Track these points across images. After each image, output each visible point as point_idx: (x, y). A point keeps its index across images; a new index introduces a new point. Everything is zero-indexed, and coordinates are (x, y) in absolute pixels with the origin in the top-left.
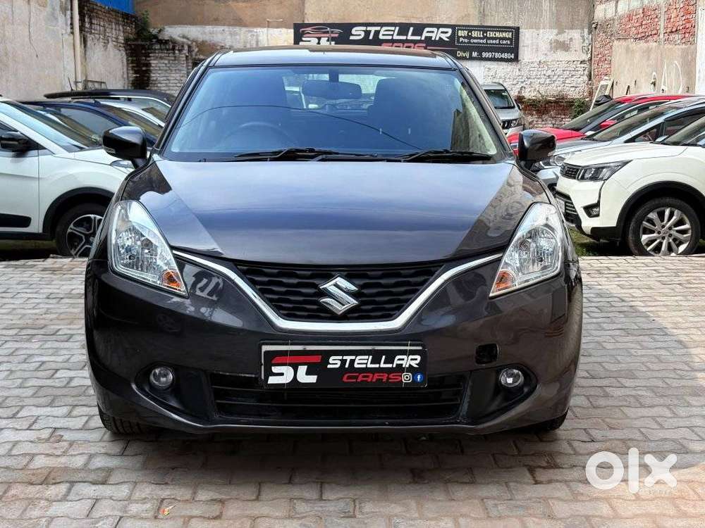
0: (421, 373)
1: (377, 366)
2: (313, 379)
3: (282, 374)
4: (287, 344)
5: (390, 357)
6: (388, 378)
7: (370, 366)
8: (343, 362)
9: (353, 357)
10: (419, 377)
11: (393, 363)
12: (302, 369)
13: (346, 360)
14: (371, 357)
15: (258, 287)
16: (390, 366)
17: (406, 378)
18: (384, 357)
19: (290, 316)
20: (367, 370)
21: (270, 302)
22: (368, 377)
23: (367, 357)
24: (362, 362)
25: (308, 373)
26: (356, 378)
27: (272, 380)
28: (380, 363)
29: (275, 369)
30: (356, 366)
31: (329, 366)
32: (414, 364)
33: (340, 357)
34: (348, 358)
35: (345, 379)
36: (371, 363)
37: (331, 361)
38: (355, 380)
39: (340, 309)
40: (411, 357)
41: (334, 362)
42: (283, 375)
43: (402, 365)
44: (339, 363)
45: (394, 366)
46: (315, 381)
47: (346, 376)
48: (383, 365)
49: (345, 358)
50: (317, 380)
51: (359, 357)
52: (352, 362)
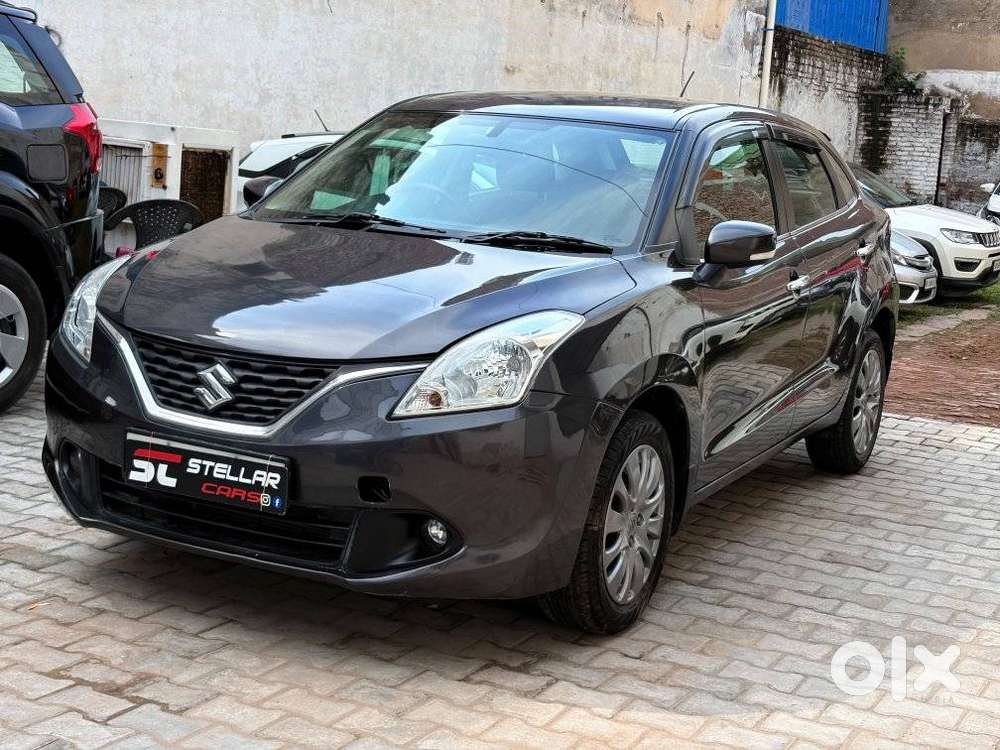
0: (280, 497)
1: (236, 479)
2: (172, 482)
3: (142, 471)
4: (149, 435)
5: (250, 469)
6: (247, 497)
7: (229, 478)
8: (203, 467)
9: (212, 464)
10: (277, 501)
11: (251, 479)
12: (163, 468)
13: (205, 466)
14: (230, 467)
15: (146, 363)
16: (248, 481)
17: (265, 500)
18: (243, 469)
19: (166, 402)
20: (225, 482)
21: (152, 383)
22: (226, 490)
23: (225, 466)
24: (222, 471)
25: (169, 474)
26: (215, 489)
27: (134, 476)
28: (238, 476)
29: (137, 463)
30: (215, 475)
31: (189, 470)
32: (274, 484)
33: (199, 461)
34: (208, 464)
35: (203, 489)
36: (231, 474)
37: (190, 464)
38: (213, 493)
39: (211, 402)
40: (271, 474)
41: (194, 466)
42: (144, 472)
43: (260, 482)
44: (199, 467)
45: (253, 483)
46: (174, 486)
47: (205, 485)
48: (242, 480)
49: (205, 462)
50: (177, 484)
51: (219, 465)
52: (212, 468)
